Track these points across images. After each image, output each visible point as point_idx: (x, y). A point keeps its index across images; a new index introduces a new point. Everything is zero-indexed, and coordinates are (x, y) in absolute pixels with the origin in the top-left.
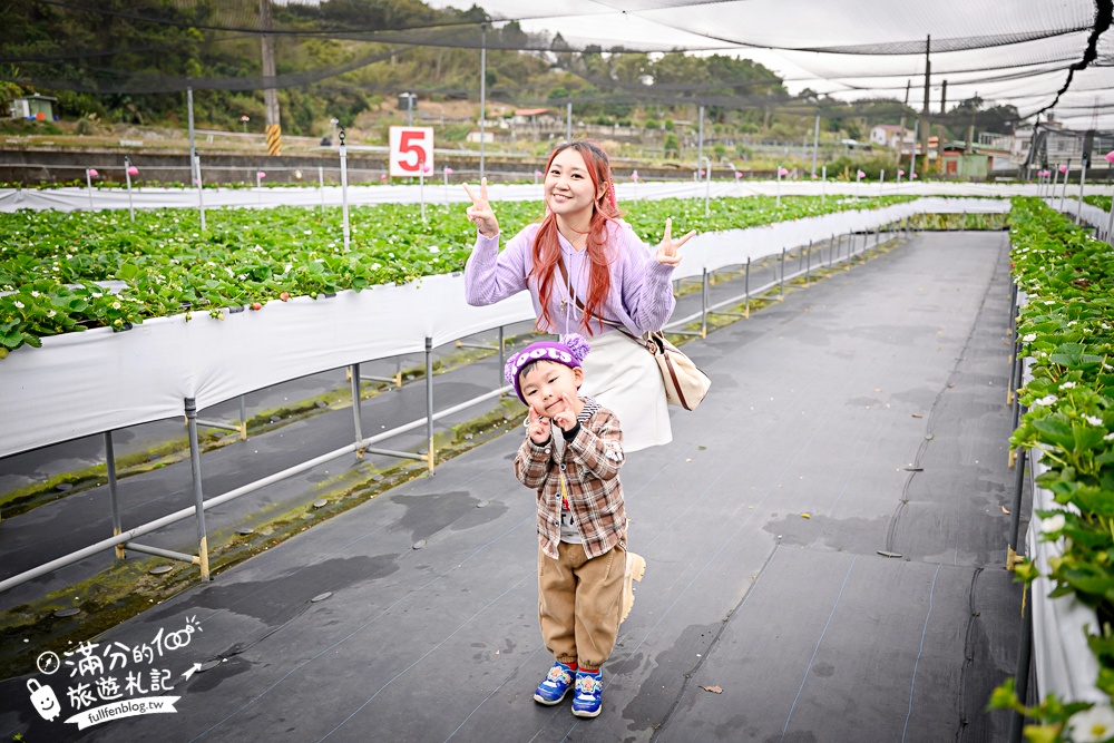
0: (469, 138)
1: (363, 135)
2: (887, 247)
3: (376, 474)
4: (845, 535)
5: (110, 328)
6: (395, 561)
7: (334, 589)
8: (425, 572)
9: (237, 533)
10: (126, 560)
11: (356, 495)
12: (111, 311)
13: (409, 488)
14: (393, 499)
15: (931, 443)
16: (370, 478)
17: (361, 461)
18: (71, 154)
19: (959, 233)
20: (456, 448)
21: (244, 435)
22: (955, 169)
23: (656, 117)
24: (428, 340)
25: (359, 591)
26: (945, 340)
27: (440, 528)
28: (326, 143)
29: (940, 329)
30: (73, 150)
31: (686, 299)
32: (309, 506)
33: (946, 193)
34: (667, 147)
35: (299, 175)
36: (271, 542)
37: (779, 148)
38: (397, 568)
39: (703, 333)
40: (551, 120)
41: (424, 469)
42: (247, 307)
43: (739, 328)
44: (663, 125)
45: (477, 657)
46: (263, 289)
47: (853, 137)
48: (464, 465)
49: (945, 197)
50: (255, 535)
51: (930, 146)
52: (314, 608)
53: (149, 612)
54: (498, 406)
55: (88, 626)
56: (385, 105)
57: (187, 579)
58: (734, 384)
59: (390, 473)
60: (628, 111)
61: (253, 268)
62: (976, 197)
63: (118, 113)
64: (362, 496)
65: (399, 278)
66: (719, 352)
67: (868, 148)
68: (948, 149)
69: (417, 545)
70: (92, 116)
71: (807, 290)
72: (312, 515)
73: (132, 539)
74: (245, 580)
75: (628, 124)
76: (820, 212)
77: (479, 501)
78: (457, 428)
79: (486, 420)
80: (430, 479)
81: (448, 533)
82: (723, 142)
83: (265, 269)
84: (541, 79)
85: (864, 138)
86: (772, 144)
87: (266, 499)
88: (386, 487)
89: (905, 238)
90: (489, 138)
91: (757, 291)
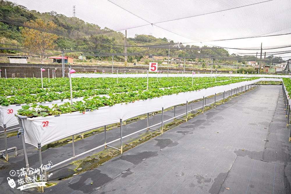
0: (162, 63)
1: (142, 63)
2: (253, 88)
3: (151, 134)
4: (252, 155)
5: (109, 106)
6: (157, 153)
7: (146, 158)
8: (163, 156)
9: (126, 144)
10: (106, 149)
11: (147, 138)
12: (109, 103)
13: (158, 137)
14: (155, 139)
15: (269, 135)
16: (150, 134)
17: (148, 131)
18: (89, 66)
19: (270, 85)
20: (166, 129)
21: (125, 124)
22: (268, 71)
23: (201, 59)
24: (163, 108)
25: (151, 159)
26: (270, 111)
27: (166, 146)
28: (135, 64)
29: (268, 108)
30: (90, 65)
31: (210, 99)
32: (139, 139)
33: (267, 77)
34: (203, 66)
35: (130, 71)
36: (132, 147)
37: (227, 66)
38: (158, 155)
39: (215, 107)
40: (179, 60)
41: (160, 134)
42: (132, 102)
43: (222, 106)
44: (202, 61)
45: (177, 176)
46: (135, 99)
47: (243, 64)
48: (168, 133)
49: (266, 78)
50: (129, 145)
51: (262, 66)
52: (143, 162)
53: (112, 159)
54: (173, 121)
55: (101, 161)
56: (146, 57)
57: (117, 153)
58: (223, 118)
59: (153, 134)
60: (195, 58)
61: (132, 94)
62: (273, 78)
63: (97, 58)
64: (148, 138)
65: (158, 96)
66: (219, 111)
67: (247, 66)
68: (266, 67)
69: (161, 150)
70: (93, 59)
71: (236, 98)
72: (139, 142)
73: (108, 145)
74: (129, 155)
75: (195, 61)
76: (240, 81)
77: (172, 141)
78: (166, 125)
79: (172, 123)
80: (162, 136)
81: (167, 148)
82: (215, 64)
83: (134, 94)
84: (177, 52)
85: (246, 64)
86: (225, 65)
87: (131, 138)
88: (153, 137)
89: (257, 86)
90: (166, 63)
91: (226, 97)
